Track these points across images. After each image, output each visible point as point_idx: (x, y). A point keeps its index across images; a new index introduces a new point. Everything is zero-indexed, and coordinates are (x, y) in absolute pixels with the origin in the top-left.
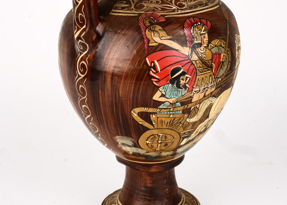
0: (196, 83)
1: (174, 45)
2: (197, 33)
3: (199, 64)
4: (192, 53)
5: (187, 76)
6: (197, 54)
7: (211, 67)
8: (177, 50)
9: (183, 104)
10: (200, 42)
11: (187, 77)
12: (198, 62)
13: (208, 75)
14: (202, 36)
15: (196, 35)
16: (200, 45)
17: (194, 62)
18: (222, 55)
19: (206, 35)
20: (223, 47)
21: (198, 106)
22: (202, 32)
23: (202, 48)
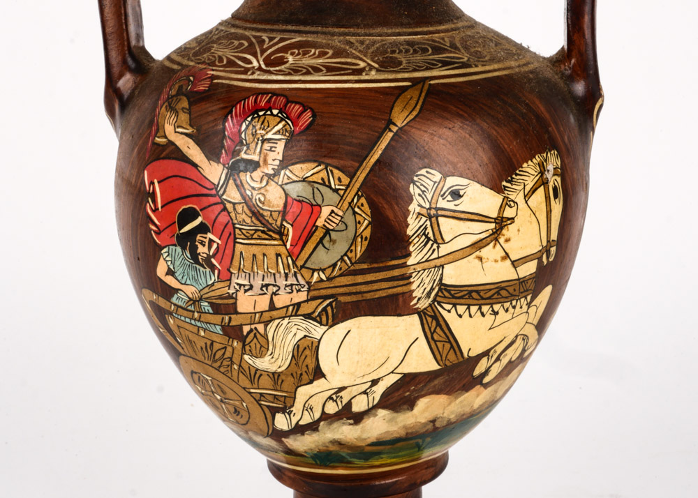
0: (236, 263)
1: (193, 152)
2: (254, 135)
3: (242, 216)
4: (227, 181)
5: (210, 235)
6: (240, 186)
7: (281, 233)
8: (195, 166)
9: (217, 309)
10: (256, 158)
11: (211, 241)
12: (239, 208)
13: (271, 252)
14: (267, 146)
15: (250, 138)
16: (255, 165)
17: (229, 206)
18: (326, 211)
19: (280, 147)
20: (336, 191)
21: (261, 327)
22: (269, 136)
23: (257, 174)
